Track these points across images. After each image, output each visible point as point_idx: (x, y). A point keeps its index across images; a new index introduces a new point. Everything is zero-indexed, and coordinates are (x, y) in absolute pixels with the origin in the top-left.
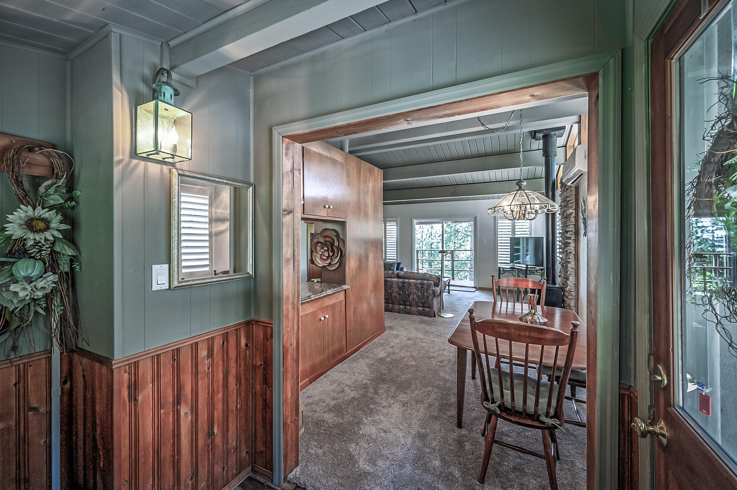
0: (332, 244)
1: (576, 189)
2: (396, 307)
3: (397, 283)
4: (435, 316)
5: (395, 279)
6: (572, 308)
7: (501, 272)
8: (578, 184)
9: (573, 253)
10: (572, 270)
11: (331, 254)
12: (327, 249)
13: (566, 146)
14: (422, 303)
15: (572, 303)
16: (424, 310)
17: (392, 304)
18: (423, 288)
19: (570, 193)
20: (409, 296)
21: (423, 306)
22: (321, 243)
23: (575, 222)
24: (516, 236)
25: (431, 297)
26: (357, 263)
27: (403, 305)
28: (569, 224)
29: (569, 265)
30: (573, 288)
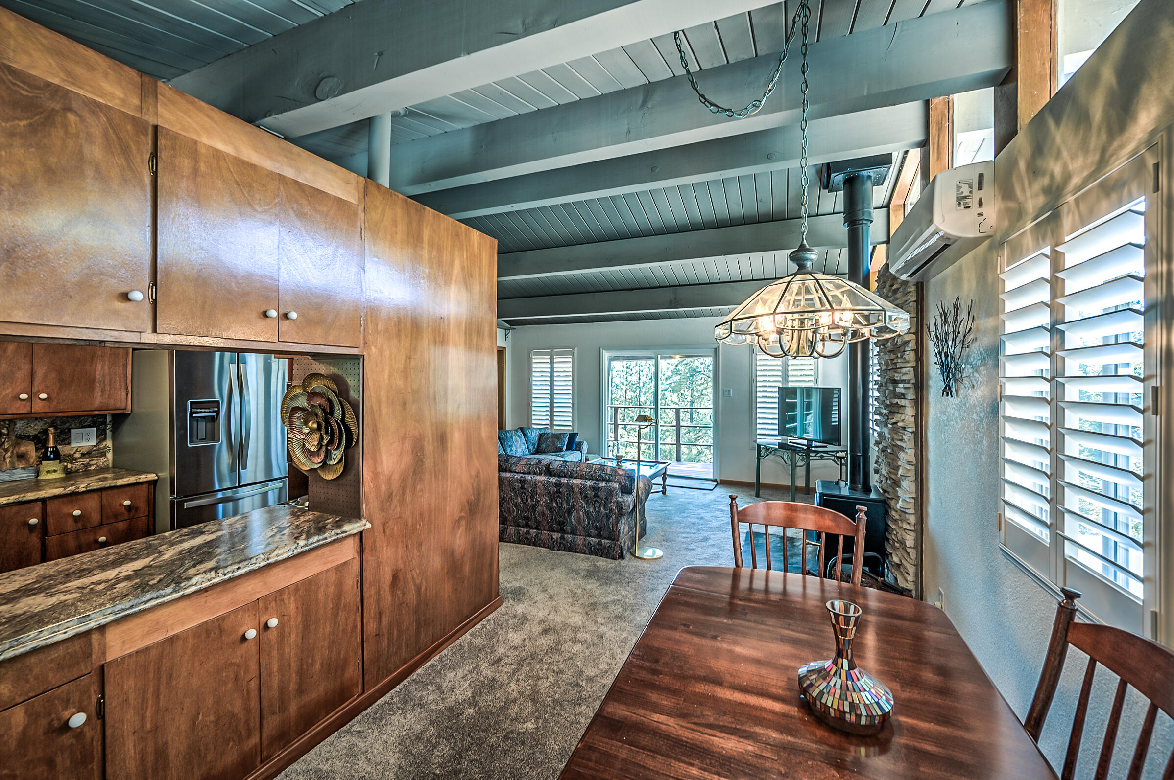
0: (329, 412)
1: (917, 288)
2: (545, 535)
3: (546, 485)
4: (622, 557)
5: (542, 478)
6: (908, 550)
7: (761, 451)
8: (923, 278)
9: (910, 430)
10: (908, 467)
11: (326, 438)
12: (315, 426)
13: (887, 206)
14: (596, 528)
15: (910, 541)
16: (600, 543)
17: (536, 528)
18: (598, 497)
19: (904, 299)
20: (569, 512)
21: (599, 536)
22: (303, 409)
23: (917, 361)
24: (790, 385)
25: (614, 517)
26: (407, 460)
27: (557, 532)
28: (902, 365)
29: (901, 455)
30: (912, 506)
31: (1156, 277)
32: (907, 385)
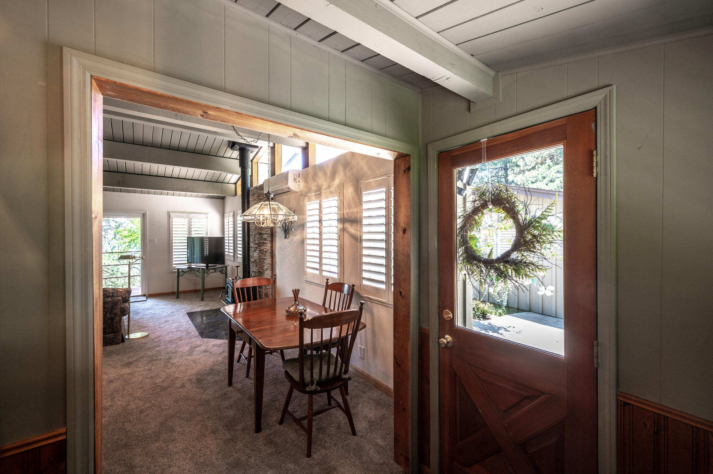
4: (123, 341)
7: (180, 273)
9: (269, 252)
24: (193, 236)
25: (118, 318)
29: (266, 261)
31: (339, 214)
32: (268, 235)
